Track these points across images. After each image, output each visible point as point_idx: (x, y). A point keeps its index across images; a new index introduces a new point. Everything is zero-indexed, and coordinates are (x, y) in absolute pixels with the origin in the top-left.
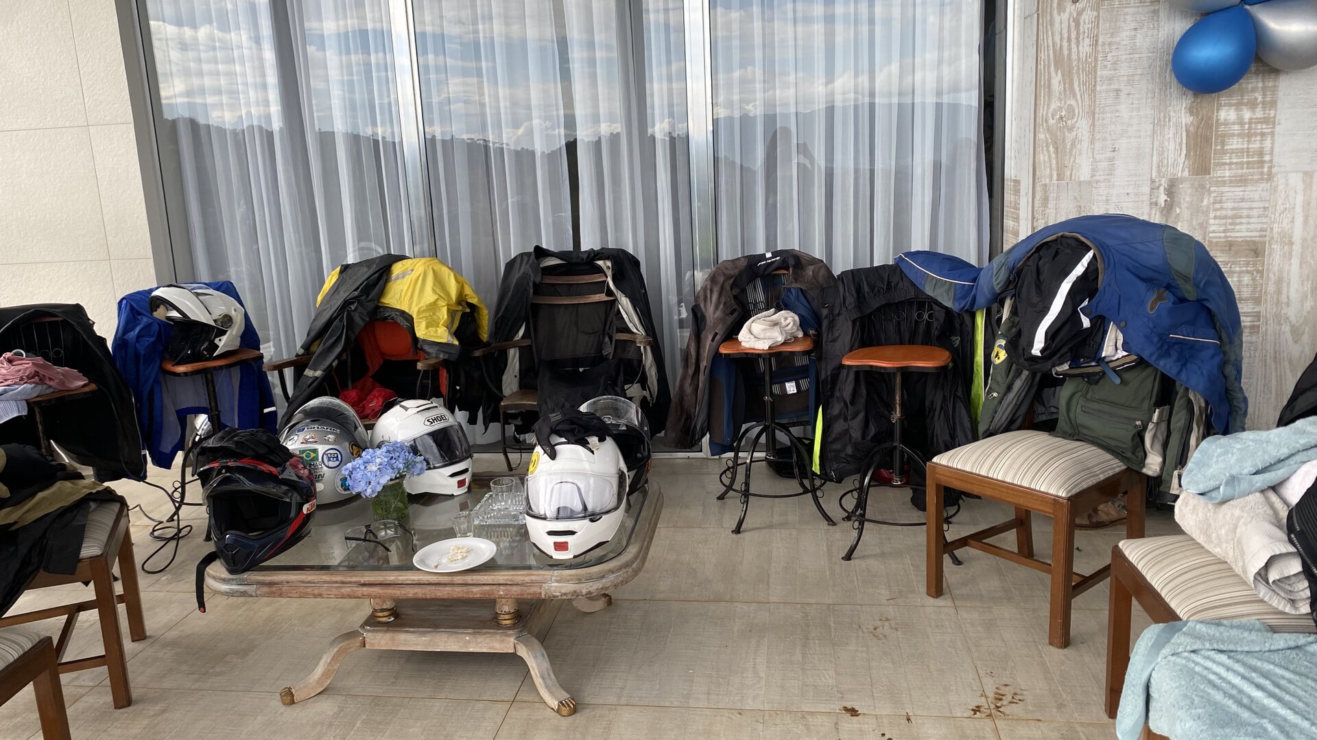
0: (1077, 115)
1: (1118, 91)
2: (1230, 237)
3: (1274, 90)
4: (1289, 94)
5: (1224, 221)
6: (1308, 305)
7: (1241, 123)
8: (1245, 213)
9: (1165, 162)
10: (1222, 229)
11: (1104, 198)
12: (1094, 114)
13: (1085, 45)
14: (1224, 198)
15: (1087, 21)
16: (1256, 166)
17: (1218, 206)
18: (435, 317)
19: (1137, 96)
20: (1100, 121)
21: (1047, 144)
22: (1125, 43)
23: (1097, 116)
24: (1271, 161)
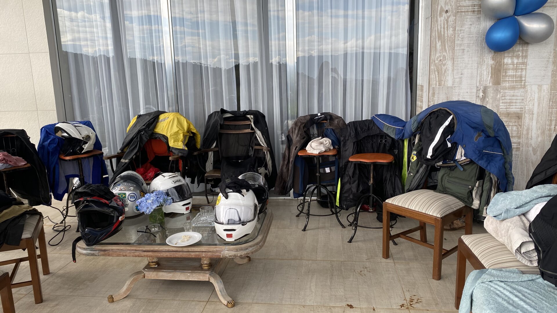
0: (447, 59)
1: (463, 49)
2: (508, 111)
3: (527, 51)
4: (532, 53)
5: (506, 104)
6: (539, 139)
7: (513, 65)
8: (514, 101)
9: (482, 80)
10: (505, 107)
11: (458, 94)
12: (454, 59)
13: (450, 30)
14: (506, 95)
15: (451, 21)
16: (519, 82)
17: (503, 98)
18: (177, 138)
19: (471, 52)
20: (456, 62)
21: (434, 71)
22: (467, 30)
23: (455, 60)
24: (525, 80)
